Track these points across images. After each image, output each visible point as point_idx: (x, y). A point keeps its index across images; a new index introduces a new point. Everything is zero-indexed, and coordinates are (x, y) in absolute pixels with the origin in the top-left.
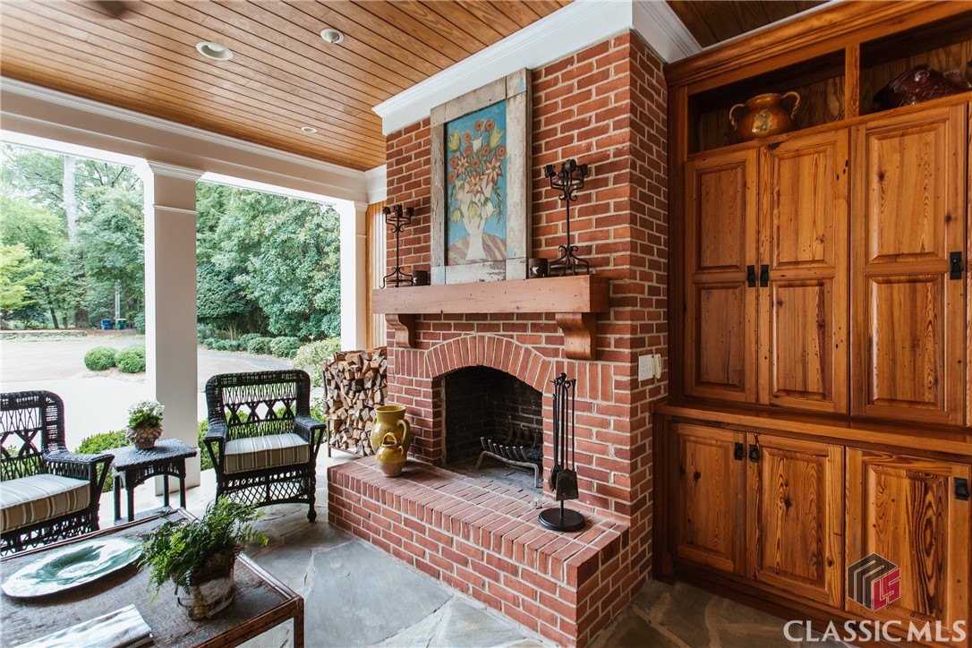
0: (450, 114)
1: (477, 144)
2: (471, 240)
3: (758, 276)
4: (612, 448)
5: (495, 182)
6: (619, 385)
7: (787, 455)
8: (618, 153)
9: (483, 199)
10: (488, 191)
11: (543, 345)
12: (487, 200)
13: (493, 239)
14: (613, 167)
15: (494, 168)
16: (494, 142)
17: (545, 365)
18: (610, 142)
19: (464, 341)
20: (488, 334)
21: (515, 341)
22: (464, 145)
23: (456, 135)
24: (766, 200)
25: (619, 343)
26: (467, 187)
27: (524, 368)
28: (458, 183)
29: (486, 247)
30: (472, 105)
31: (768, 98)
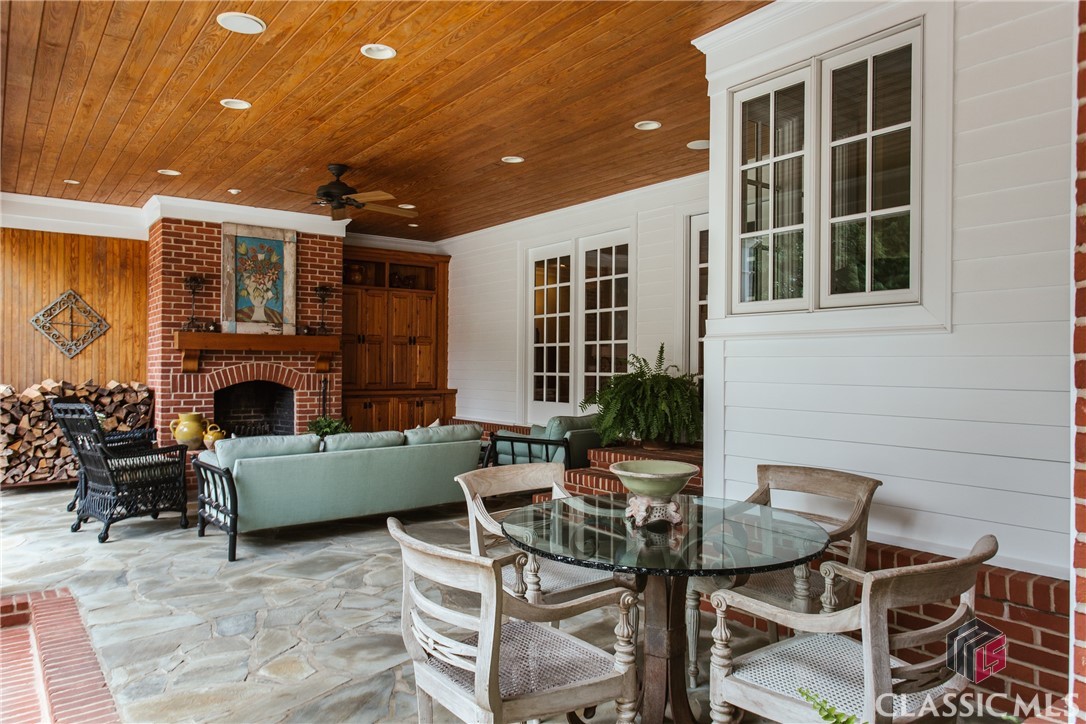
0: (242, 232)
1: (261, 257)
2: (256, 309)
3: (362, 339)
4: (333, 409)
5: (274, 282)
6: (337, 382)
7: (379, 403)
8: (337, 285)
9: (265, 288)
10: (269, 285)
11: (299, 367)
12: (268, 290)
13: (272, 311)
14: (336, 291)
15: (273, 274)
16: (274, 259)
17: (301, 376)
18: (334, 279)
19: (245, 367)
20: (262, 363)
21: (282, 366)
22: (250, 254)
23: (244, 245)
24: (364, 310)
25: (337, 365)
26: (253, 279)
27: (288, 379)
28: (246, 275)
29: (266, 314)
30: (258, 234)
31: (357, 267)
